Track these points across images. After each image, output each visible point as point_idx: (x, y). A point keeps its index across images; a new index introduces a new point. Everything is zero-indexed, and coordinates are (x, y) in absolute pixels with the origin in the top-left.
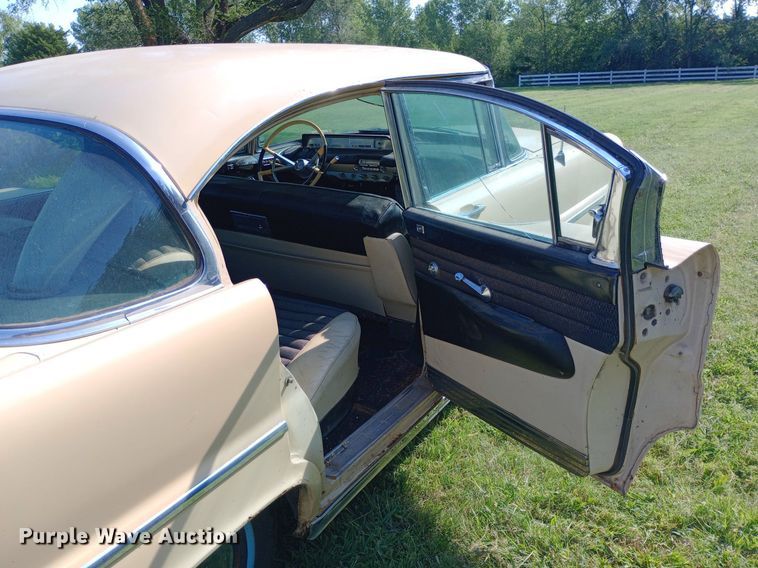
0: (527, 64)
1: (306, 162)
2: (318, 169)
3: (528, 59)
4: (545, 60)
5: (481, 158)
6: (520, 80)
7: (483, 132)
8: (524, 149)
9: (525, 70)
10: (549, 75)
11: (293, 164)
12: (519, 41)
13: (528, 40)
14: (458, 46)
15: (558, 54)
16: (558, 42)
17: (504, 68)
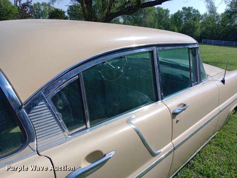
0: (206, 36)
1: (119, 68)
2: (122, 71)
3: (206, 35)
4: (212, 36)
5: (189, 77)
6: (203, 41)
7: (191, 65)
8: (208, 75)
9: (205, 38)
10: (213, 40)
11: (114, 68)
12: (204, 28)
13: (207, 28)
14: (183, 28)
15: (217, 34)
16: (217, 30)
17: (197, 36)
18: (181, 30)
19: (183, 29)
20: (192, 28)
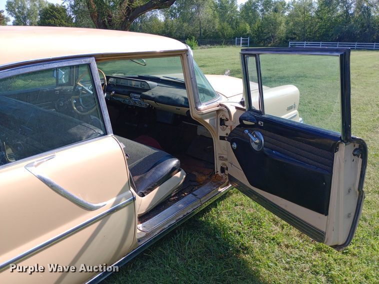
0: (294, 36)
3: (295, 34)
4: (304, 35)
6: (290, 44)
9: (292, 39)
10: (305, 42)
12: (291, 24)
13: (296, 24)
14: (259, 25)
15: (310, 32)
16: (311, 26)
17: (282, 37)
18: (255, 29)
19: (258, 27)
20: (273, 25)
